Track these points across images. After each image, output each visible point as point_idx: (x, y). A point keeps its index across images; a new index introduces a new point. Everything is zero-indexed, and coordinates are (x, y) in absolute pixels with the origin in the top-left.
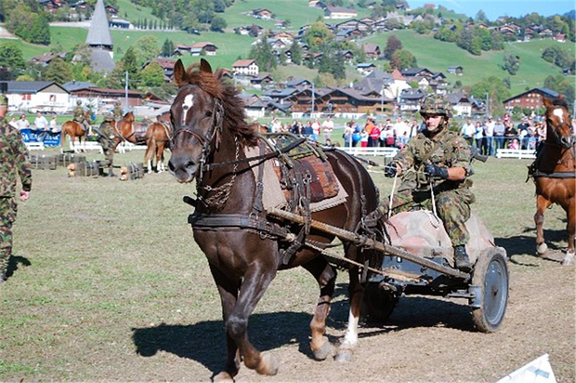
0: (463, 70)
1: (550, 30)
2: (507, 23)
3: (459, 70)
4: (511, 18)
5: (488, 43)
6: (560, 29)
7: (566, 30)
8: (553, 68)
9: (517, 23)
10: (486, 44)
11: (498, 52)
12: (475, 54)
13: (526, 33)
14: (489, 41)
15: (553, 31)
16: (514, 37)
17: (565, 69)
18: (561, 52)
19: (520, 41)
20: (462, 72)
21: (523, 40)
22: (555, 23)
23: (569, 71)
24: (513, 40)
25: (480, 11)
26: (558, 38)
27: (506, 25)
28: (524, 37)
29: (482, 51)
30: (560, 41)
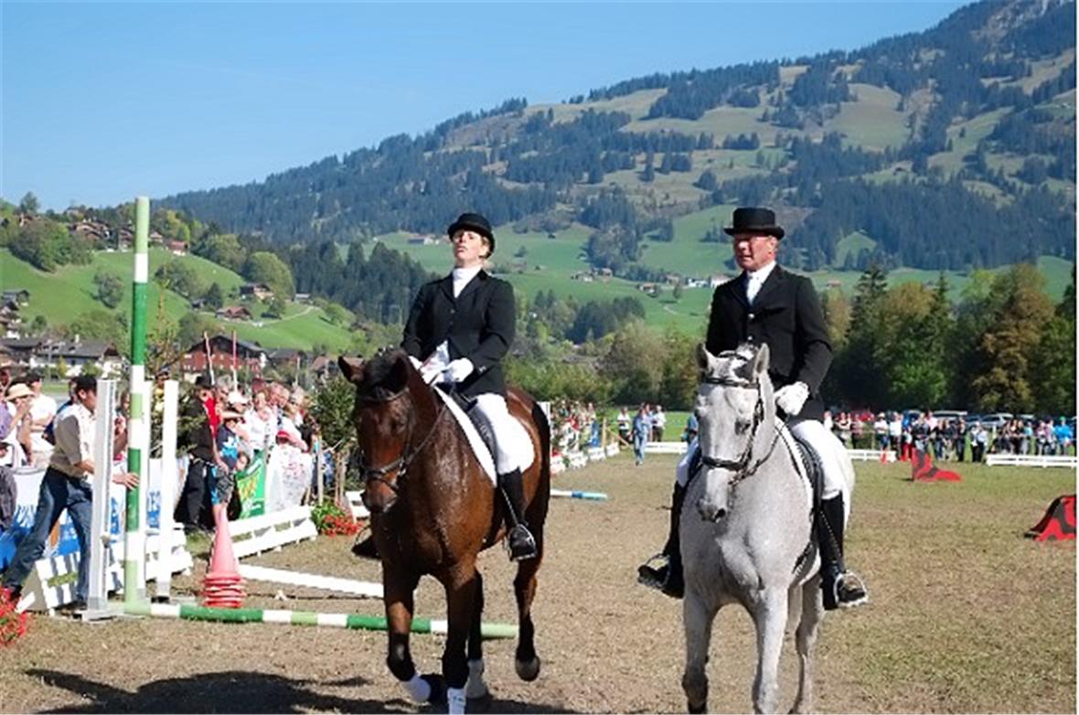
0: (30, 298)
1: (160, 233)
2: (86, 217)
3: (22, 296)
4: (91, 209)
5: (66, 251)
6: (174, 233)
7: (184, 235)
8: (175, 299)
9: (102, 220)
10: (63, 254)
11: (82, 267)
12: (45, 270)
13: (120, 237)
14: (68, 249)
15: (164, 235)
16: (102, 243)
17: (195, 302)
18: (187, 272)
19: (110, 250)
20: (28, 301)
21: (116, 249)
22: (167, 222)
23: (202, 305)
24: (100, 248)
25: (29, 195)
26: (172, 247)
27: (85, 221)
28: (117, 243)
29: (58, 267)
30: (178, 253)
